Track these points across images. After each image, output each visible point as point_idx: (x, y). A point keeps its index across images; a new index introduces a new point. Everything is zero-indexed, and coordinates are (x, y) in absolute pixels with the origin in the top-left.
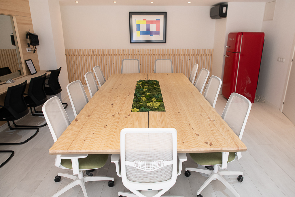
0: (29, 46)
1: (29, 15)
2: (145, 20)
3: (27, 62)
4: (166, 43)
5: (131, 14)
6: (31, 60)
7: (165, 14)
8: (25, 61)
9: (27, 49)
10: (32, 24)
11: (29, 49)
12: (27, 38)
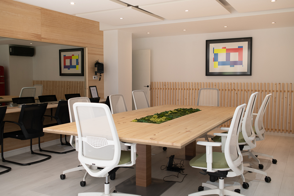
0: (96, 74)
1: (101, 47)
2: (225, 48)
3: (91, 88)
4: (251, 75)
5: (208, 42)
6: (96, 86)
7: (249, 40)
8: (90, 87)
9: (93, 77)
10: (103, 55)
11: (96, 77)
12: (96, 66)
